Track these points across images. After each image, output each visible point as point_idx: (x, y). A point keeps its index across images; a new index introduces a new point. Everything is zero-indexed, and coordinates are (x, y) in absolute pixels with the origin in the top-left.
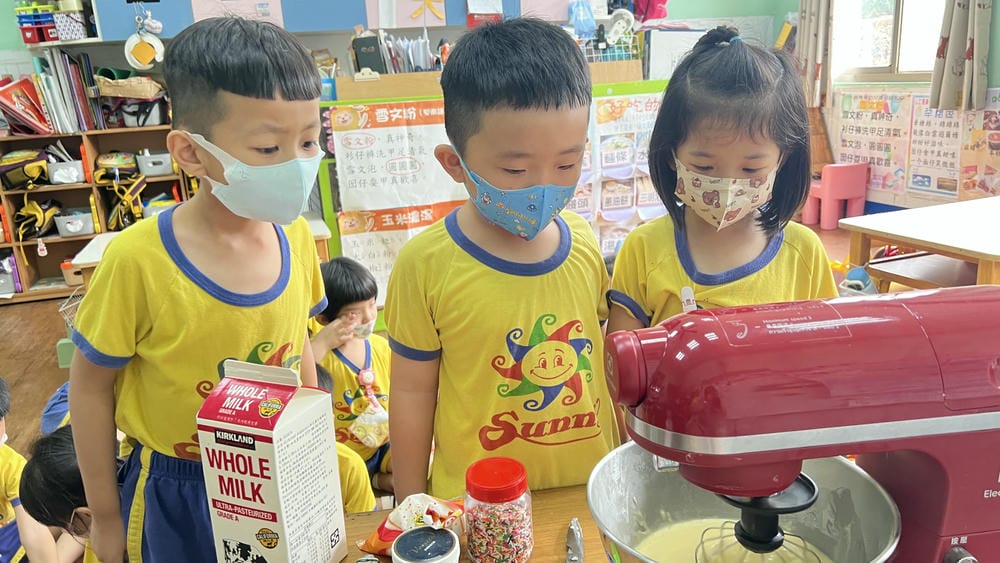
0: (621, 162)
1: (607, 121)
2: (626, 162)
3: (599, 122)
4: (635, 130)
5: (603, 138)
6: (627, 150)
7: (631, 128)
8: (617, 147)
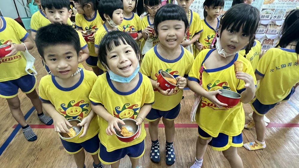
0: (266, 19)
1: (267, 4)
2: (268, 19)
3: (263, 4)
4: (275, 8)
5: (263, 9)
6: (270, 15)
7: (274, 7)
8: (267, 13)
